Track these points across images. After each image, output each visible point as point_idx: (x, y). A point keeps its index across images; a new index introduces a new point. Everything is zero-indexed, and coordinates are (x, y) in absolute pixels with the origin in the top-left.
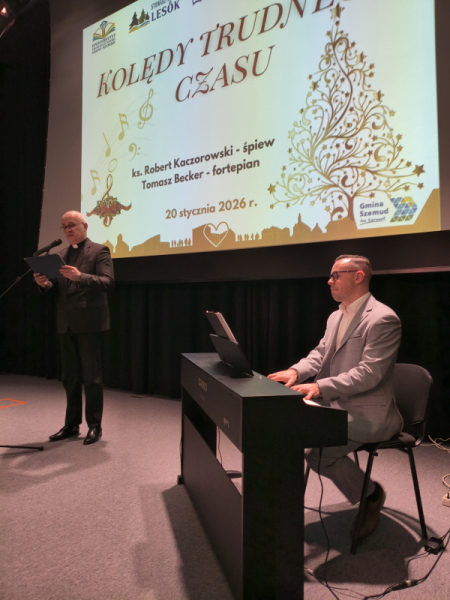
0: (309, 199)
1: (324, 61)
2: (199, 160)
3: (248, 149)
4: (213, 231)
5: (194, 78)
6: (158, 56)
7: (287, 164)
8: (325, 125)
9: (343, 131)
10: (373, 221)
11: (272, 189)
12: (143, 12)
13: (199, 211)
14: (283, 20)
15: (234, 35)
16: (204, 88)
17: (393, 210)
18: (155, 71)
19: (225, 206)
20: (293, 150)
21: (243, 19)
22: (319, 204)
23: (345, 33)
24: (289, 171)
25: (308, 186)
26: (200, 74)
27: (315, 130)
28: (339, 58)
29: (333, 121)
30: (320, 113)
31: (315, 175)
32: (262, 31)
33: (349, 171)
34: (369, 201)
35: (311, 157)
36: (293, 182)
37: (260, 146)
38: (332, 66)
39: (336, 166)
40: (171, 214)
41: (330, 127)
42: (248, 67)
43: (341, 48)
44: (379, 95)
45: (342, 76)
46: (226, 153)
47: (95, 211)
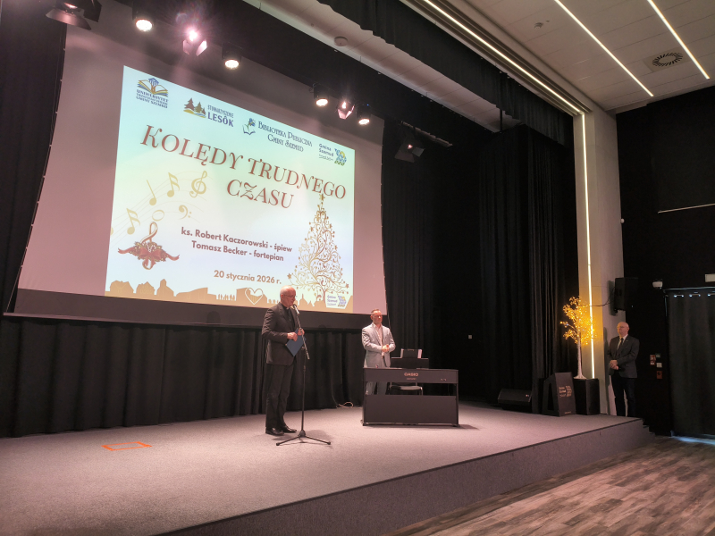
0: (307, 287)
1: (316, 219)
2: (244, 242)
3: (278, 248)
4: (252, 293)
5: (243, 185)
6: (213, 150)
7: (298, 265)
8: (315, 251)
9: (322, 258)
11: (289, 276)
12: (199, 104)
13: (243, 278)
14: (298, 184)
15: (272, 173)
16: (249, 194)
17: (339, 301)
18: (210, 159)
19: (261, 279)
20: (301, 258)
21: (277, 168)
22: (312, 292)
23: (325, 210)
24: (298, 269)
25: (307, 280)
26: (246, 184)
27: (311, 252)
28: (322, 221)
29: (319, 251)
30: (313, 244)
31: (310, 275)
32: (288, 182)
33: (324, 279)
34: (331, 295)
35: (309, 265)
36: (300, 276)
37: (284, 249)
38: (319, 223)
39: (319, 274)
40: (219, 274)
41: (317, 254)
42: (280, 199)
43: (323, 217)
44: (336, 247)
45: (323, 231)
46: (263, 245)
47: (131, 250)
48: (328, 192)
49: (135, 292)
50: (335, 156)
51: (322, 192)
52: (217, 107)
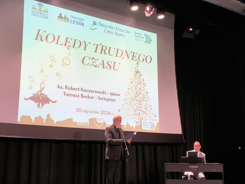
0: (130, 117)
1: (134, 76)
3: (112, 94)
5: (91, 59)
6: (73, 41)
7: (124, 104)
8: (134, 96)
9: (139, 99)
10: (146, 127)
12: (65, 16)
13: (92, 112)
14: (123, 56)
15: (107, 51)
16: (95, 64)
17: (150, 125)
18: (72, 46)
19: (103, 112)
20: (126, 100)
21: (110, 48)
23: (139, 71)
24: (124, 106)
25: (130, 113)
26: (93, 58)
27: (132, 96)
28: (138, 77)
29: (136, 95)
30: (133, 91)
31: (132, 110)
32: (116, 56)
33: (141, 112)
35: (131, 104)
36: (126, 110)
37: (116, 95)
38: (136, 79)
39: (137, 109)
40: (79, 110)
41: (136, 97)
42: (112, 65)
43: (138, 75)
44: (147, 93)
45: (139, 83)
46: (103, 93)
47: (31, 98)
48: (141, 60)
49: (33, 121)
50: (145, 39)
51: (138, 60)
52: (75, 16)
